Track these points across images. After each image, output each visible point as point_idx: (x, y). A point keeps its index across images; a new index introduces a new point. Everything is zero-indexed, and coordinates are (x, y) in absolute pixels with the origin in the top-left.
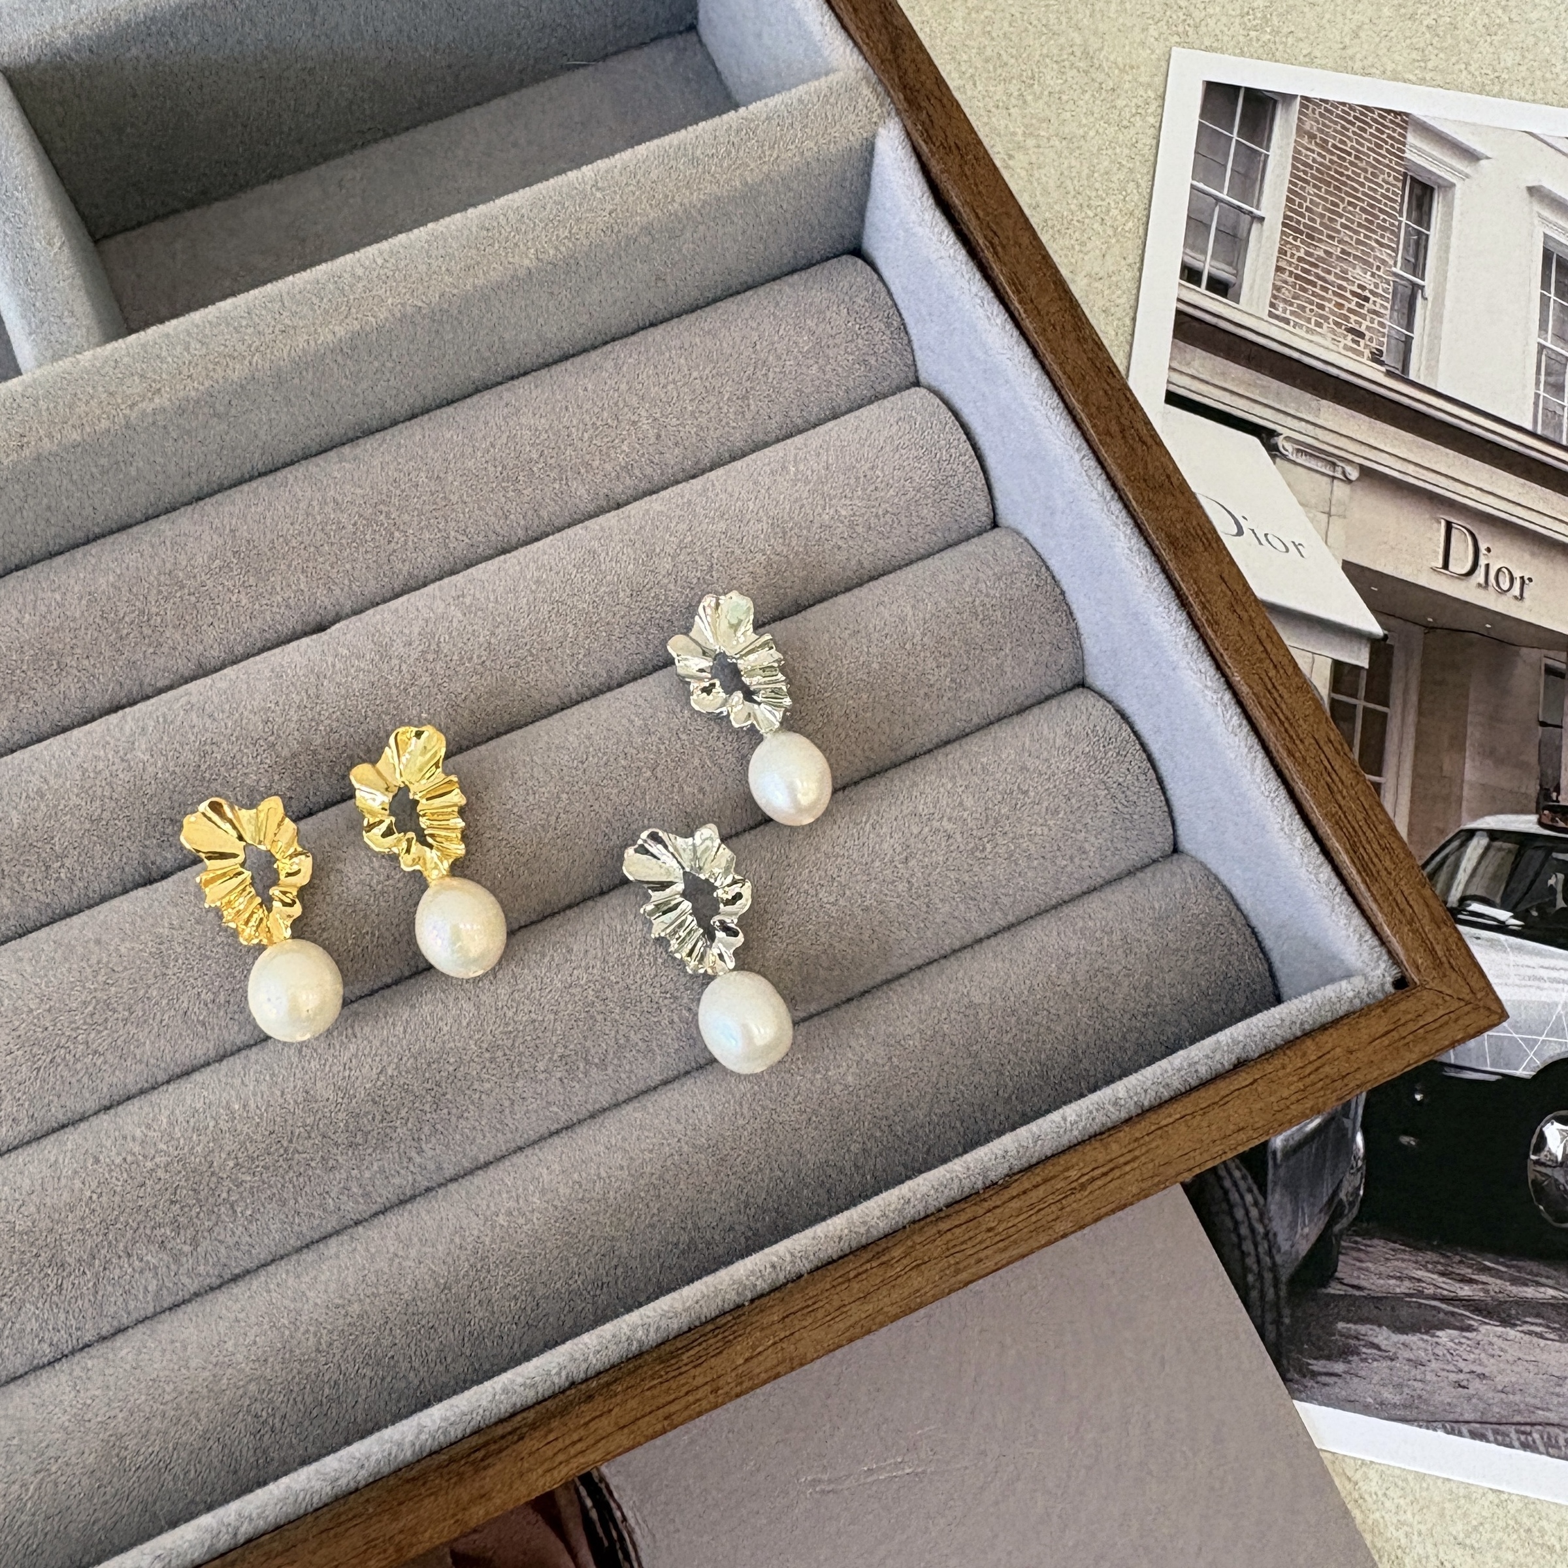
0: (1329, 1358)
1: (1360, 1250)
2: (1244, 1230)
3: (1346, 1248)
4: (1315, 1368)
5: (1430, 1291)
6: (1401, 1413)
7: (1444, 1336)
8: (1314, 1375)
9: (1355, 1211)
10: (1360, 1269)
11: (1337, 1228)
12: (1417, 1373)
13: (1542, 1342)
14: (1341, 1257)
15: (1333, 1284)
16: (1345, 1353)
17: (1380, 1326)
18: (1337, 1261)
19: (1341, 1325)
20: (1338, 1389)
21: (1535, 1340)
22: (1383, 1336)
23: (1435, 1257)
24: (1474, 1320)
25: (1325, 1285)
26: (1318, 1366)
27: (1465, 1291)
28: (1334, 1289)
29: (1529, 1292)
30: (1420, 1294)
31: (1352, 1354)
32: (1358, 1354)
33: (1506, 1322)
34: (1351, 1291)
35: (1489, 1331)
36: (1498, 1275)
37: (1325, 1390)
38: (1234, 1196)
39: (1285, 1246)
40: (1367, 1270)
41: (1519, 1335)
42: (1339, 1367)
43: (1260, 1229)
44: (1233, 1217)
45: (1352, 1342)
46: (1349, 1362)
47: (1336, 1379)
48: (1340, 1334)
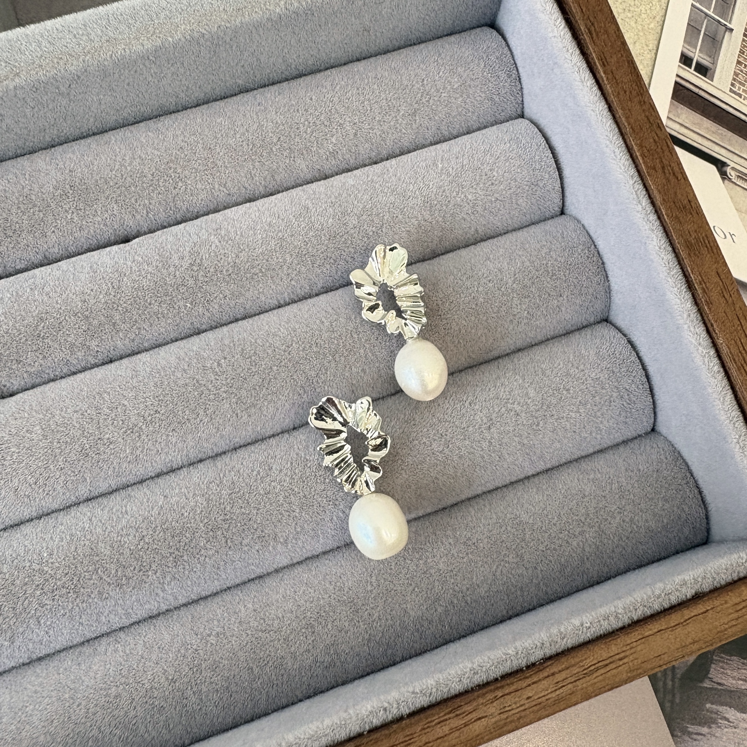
0: (700, 724)
1: (723, 662)
3: (716, 660)
4: (690, 729)
10: (723, 673)
14: (713, 666)
15: (707, 681)
18: (710, 667)
19: (708, 706)
25: (702, 681)
28: (707, 684)
31: (713, 723)
32: (717, 724)
34: (716, 686)
40: (726, 674)
42: (705, 730)
45: (714, 716)
46: (710, 727)
47: (702, 737)
48: (708, 711)
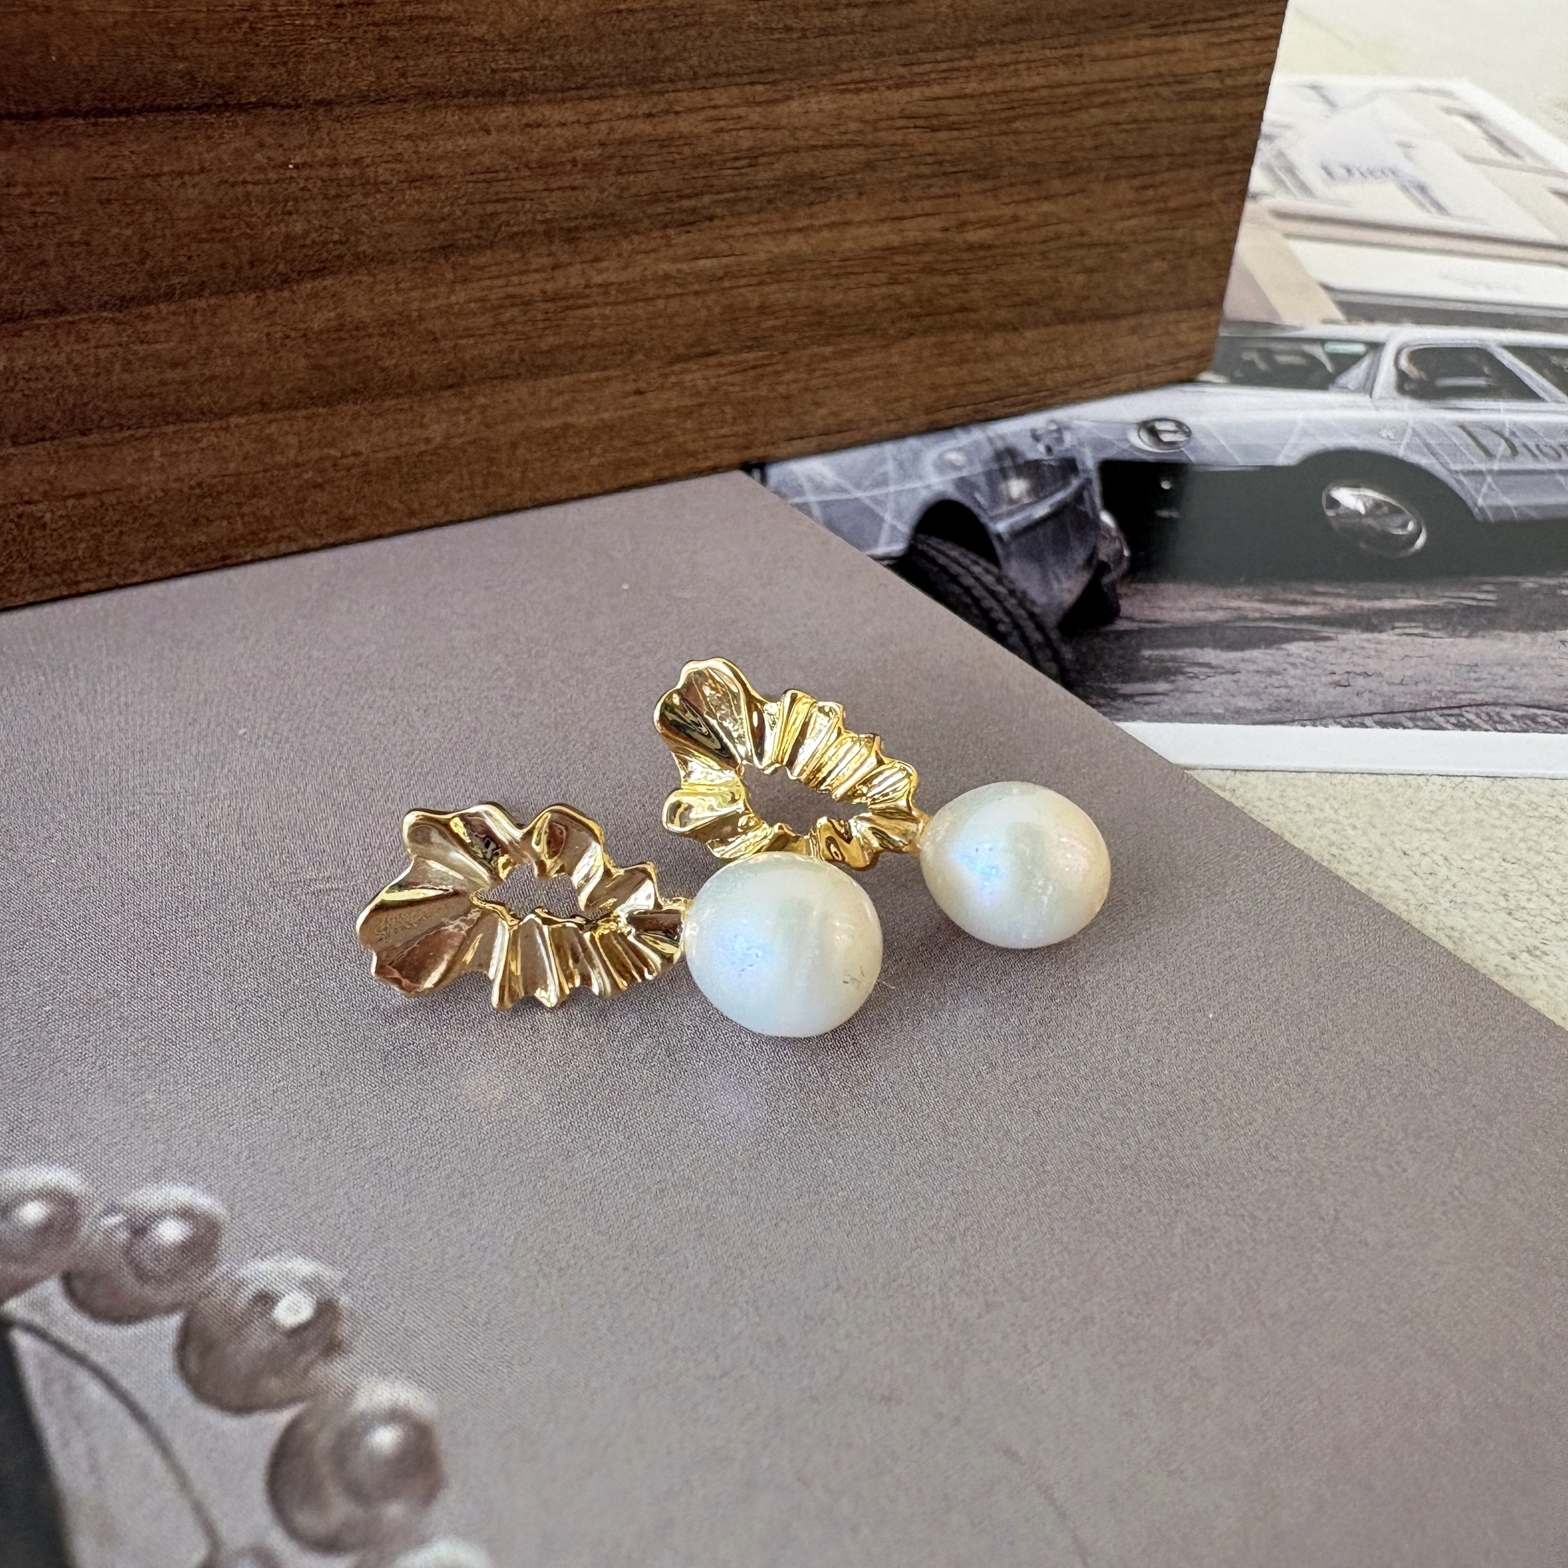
0: (1143, 679)
1: (1145, 594)
2: (979, 592)
3: (1125, 593)
4: (1126, 691)
5: (1257, 615)
6: (1270, 717)
7: (1294, 647)
8: (1127, 697)
9: (1125, 565)
10: (1153, 608)
11: (1106, 580)
12: (1274, 680)
13: (1429, 641)
15: (1121, 622)
16: (1166, 672)
17: (1202, 647)
18: (1118, 604)
19: (1147, 653)
20: (1167, 705)
21: (1420, 639)
22: (1210, 655)
23: (1249, 590)
24: (1328, 631)
25: (1109, 624)
26: (1127, 689)
27: (1302, 611)
28: (1125, 625)
29: (1387, 604)
30: (1245, 618)
31: (1175, 674)
32: (1183, 673)
33: (1370, 627)
34: (1149, 625)
35: (1352, 638)
36: (1338, 595)
37: (1147, 708)
38: (955, 569)
39: (1042, 600)
40: (1162, 608)
41: (1396, 638)
42: (1162, 686)
43: (1001, 589)
44: (960, 584)
45: (1169, 665)
46: (1173, 682)
47: (1161, 697)
48: (1149, 658)
